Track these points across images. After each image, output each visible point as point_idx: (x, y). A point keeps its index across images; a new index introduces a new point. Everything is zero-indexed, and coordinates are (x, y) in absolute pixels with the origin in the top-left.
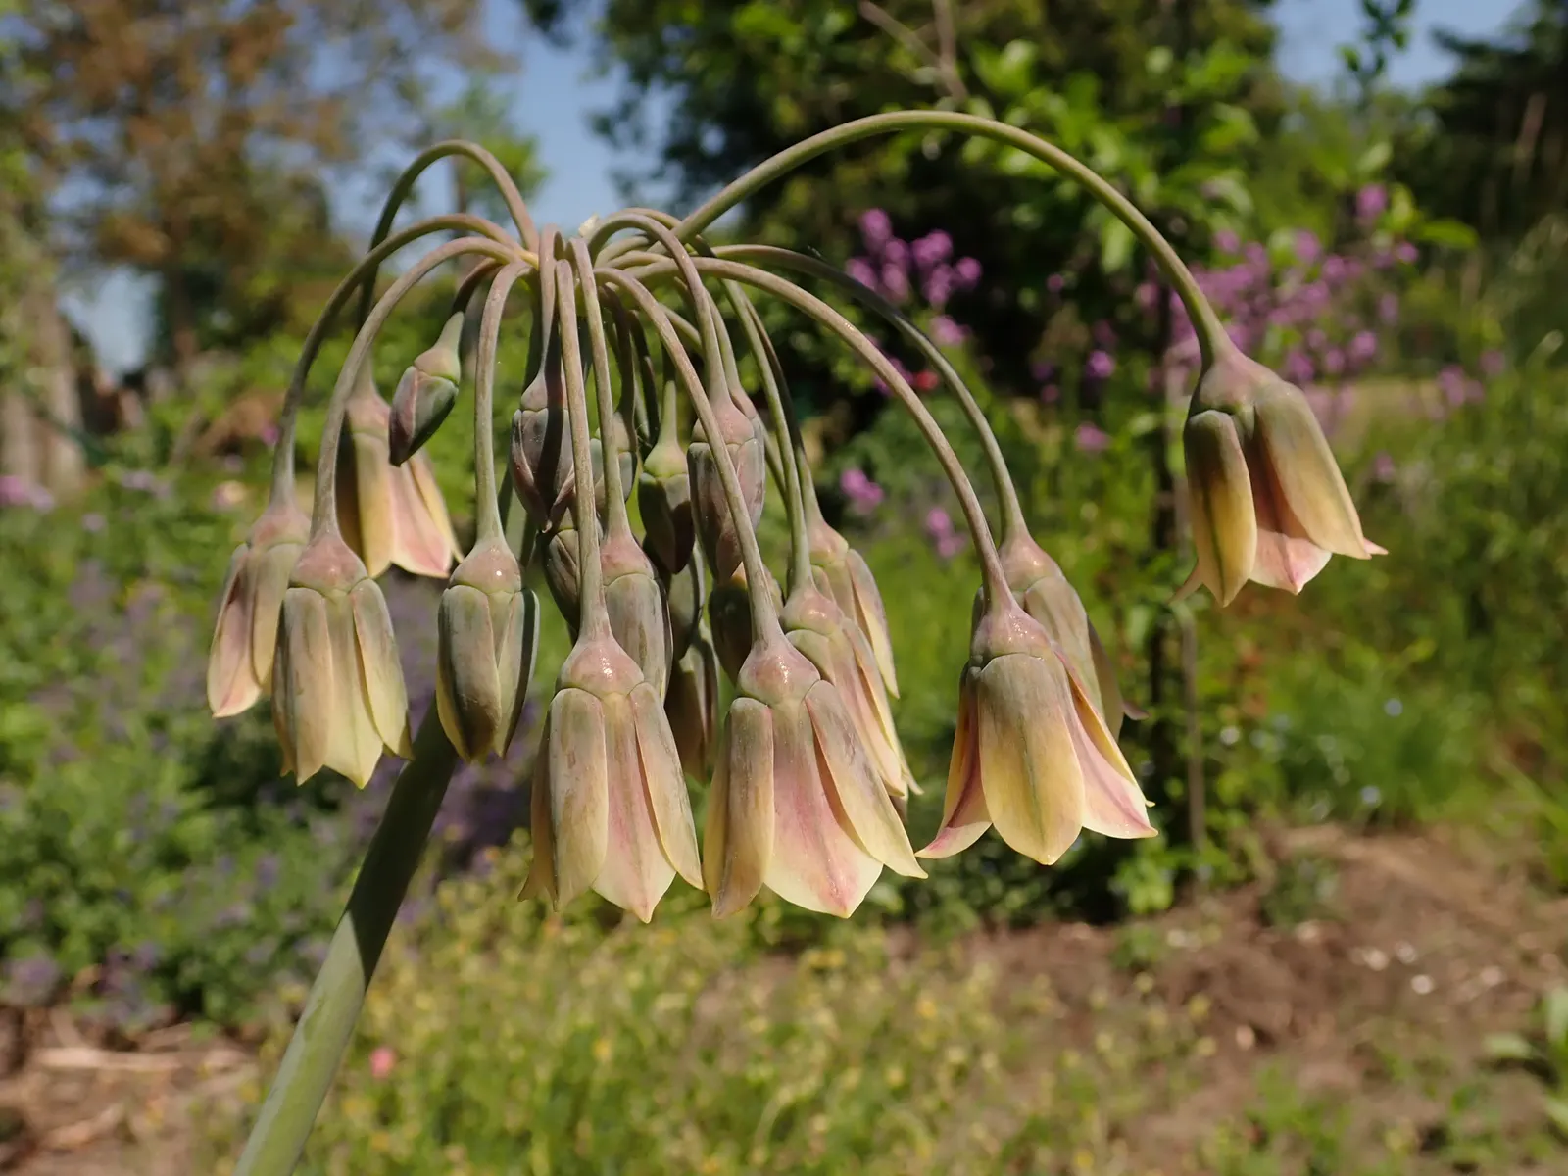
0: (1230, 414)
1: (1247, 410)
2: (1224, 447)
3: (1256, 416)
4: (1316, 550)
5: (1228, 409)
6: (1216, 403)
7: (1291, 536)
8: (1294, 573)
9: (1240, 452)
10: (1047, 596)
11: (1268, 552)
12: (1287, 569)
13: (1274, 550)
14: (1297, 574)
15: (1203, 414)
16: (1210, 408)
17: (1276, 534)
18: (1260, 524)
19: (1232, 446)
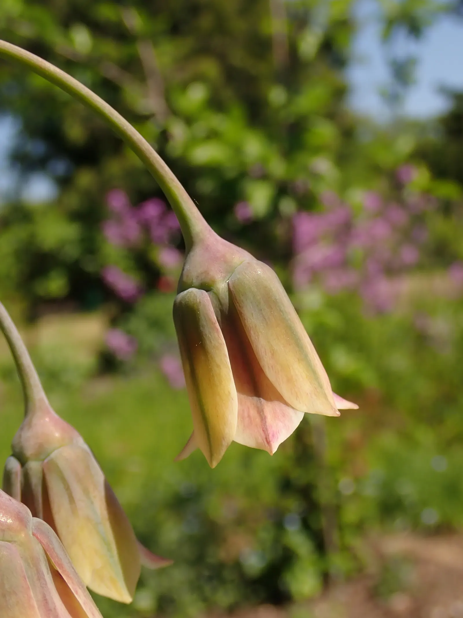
0: (207, 291)
1: (222, 286)
2: (203, 322)
3: (230, 292)
4: (290, 411)
5: (206, 287)
6: (196, 282)
7: (268, 399)
8: (270, 435)
9: (217, 325)
10: (61, 464)
11: (249, 416)
12: (265, 430)
13: (253, 413)
14: (273, 436)
15: (185, 292)
16: (191, 286)
17: (255, 398)
18: (240, 389)
19: (210, 320)
